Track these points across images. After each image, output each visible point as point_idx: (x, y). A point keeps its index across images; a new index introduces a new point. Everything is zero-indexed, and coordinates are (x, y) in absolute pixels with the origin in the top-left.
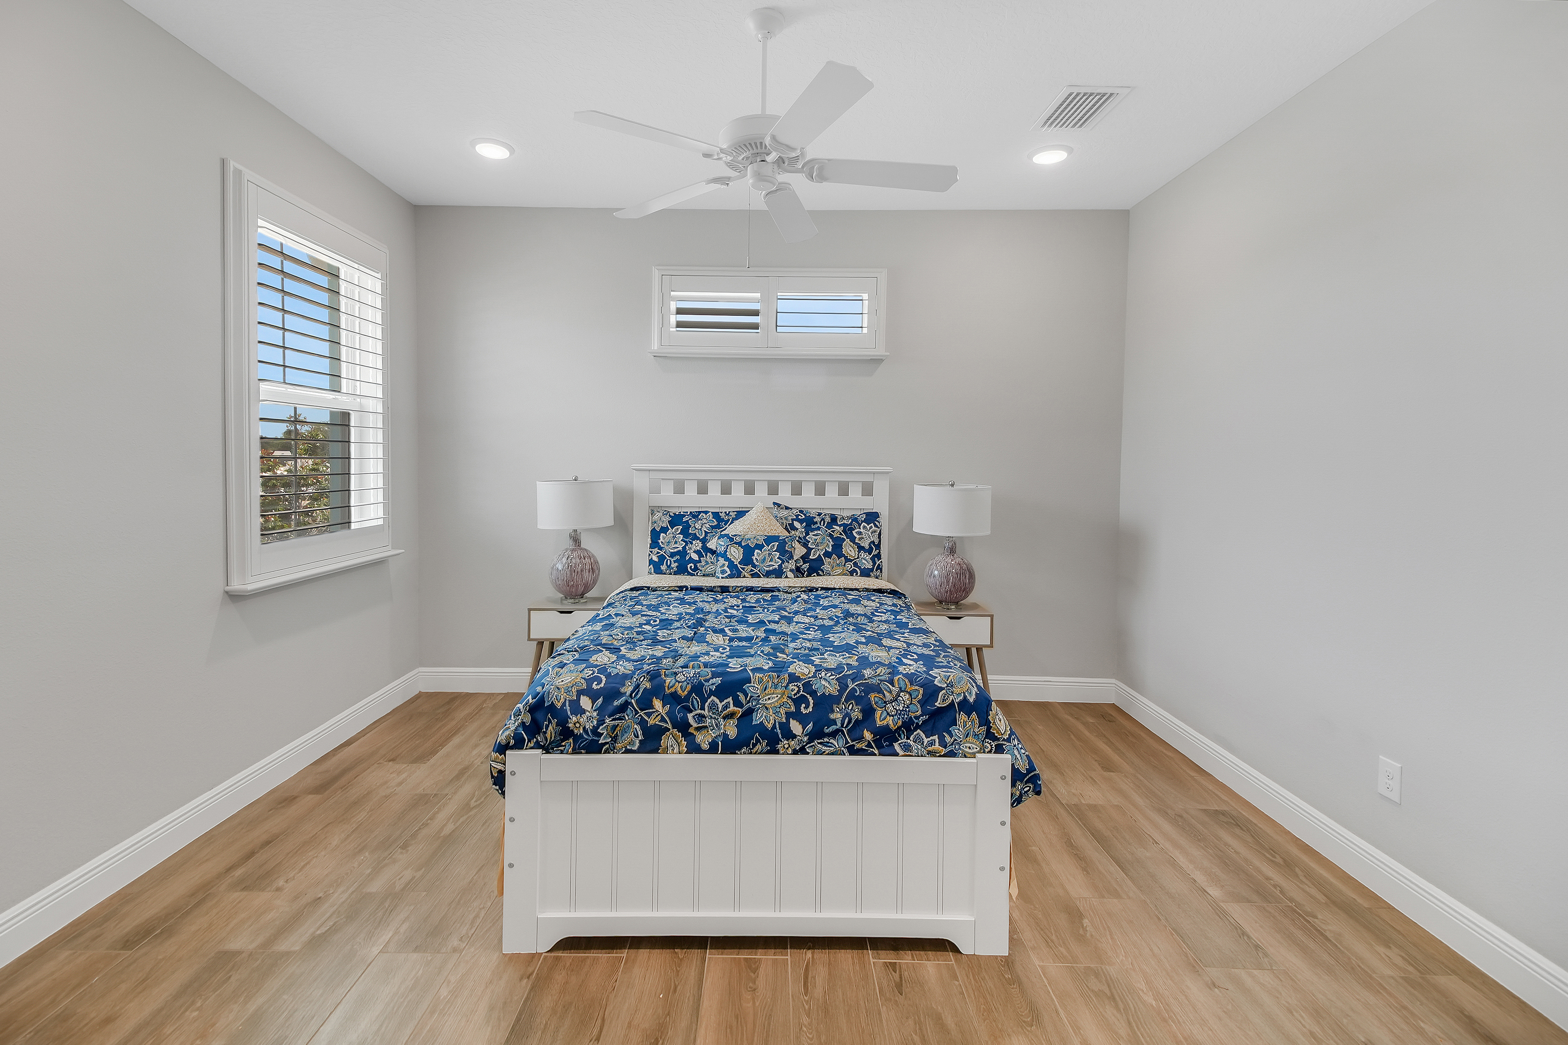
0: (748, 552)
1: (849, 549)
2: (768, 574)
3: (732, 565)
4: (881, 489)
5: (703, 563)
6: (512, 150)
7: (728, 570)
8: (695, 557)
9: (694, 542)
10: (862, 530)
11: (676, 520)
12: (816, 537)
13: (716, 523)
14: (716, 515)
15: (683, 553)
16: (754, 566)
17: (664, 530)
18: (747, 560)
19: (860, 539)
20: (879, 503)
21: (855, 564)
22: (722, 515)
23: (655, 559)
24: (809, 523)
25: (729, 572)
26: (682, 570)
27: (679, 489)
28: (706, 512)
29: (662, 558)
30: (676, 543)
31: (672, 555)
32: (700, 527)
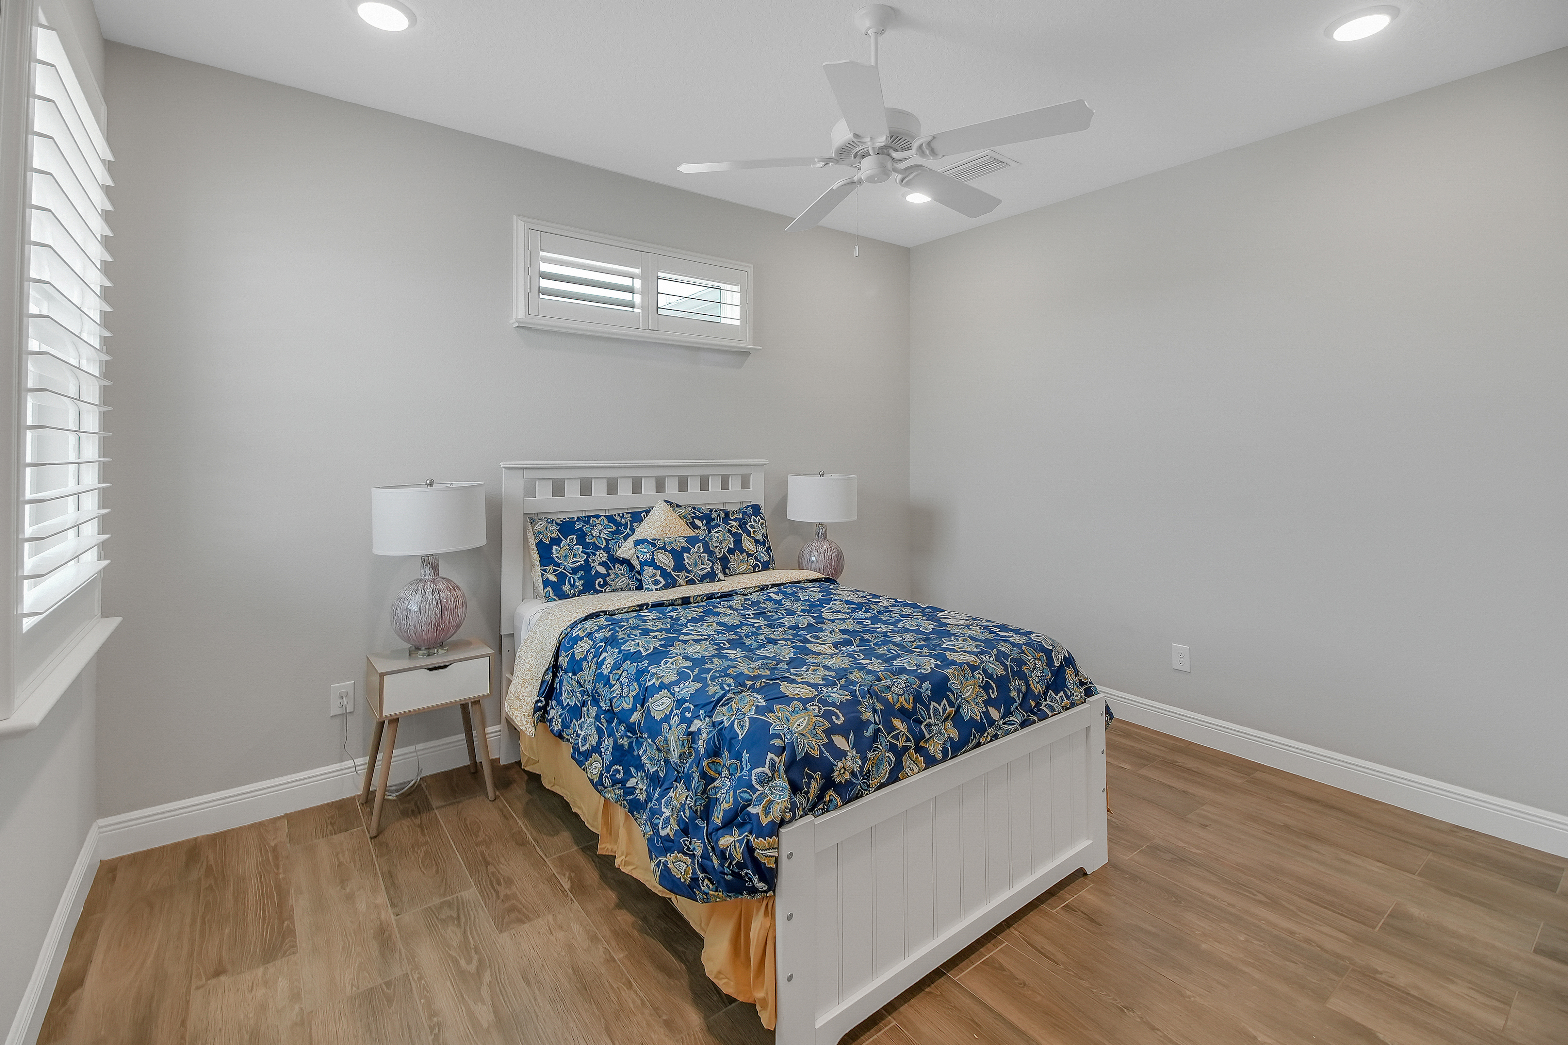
0: (677, 556)
1: (748, 545)
2: (702, 579)
3: (665, 574)
4: (757, 481)
5: (613, 576)
6: (413, 19)
7: (661, 579)
8: (602, 570)
9: (598, 553)
10: (753, 523)
11: (566, 528)
12: (718, 535)
13: (614, 528)
14: (610, 518)
15: (586, 567)
16: (689, 572)
17: (556, 542)
18: (679, 566)
19: (754, 532)
20: (756, 495)
21: (756, 558)
22: (617, 518)
23: (552, 578)
24: (708, 518)
25: (663, 582)
26: (589, 588)
27: (558, 490)
28: (597, 517)
29: (562, 577)
30: (575, 556)
31: (575, 571)
32: (599, 532)
